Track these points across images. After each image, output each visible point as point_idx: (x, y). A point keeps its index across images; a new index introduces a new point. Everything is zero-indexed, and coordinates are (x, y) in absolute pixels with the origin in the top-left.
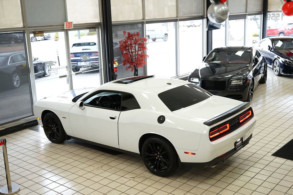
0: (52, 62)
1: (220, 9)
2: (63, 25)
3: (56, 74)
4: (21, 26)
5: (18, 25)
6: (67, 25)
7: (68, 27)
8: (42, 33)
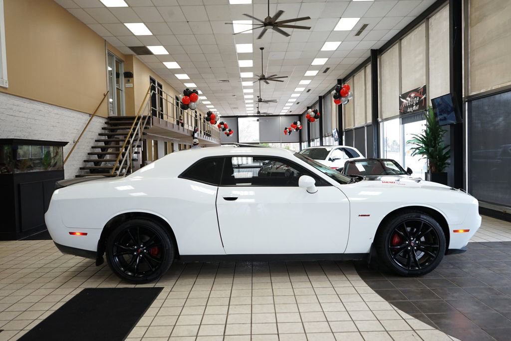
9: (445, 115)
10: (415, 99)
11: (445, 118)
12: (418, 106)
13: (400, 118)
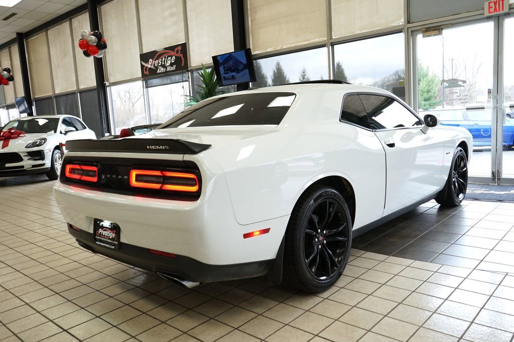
0: (456, 81)
2: (484, 9)
3: (462, 103)
4: (401, 24)
5: (397, 22)
6: (490, 7)
7: (492, 10)
8: (439, 29)
9: (234, 74)
10: (169, 58)
11: (233, 76)
12: (175, 66)
13: (143, 81)
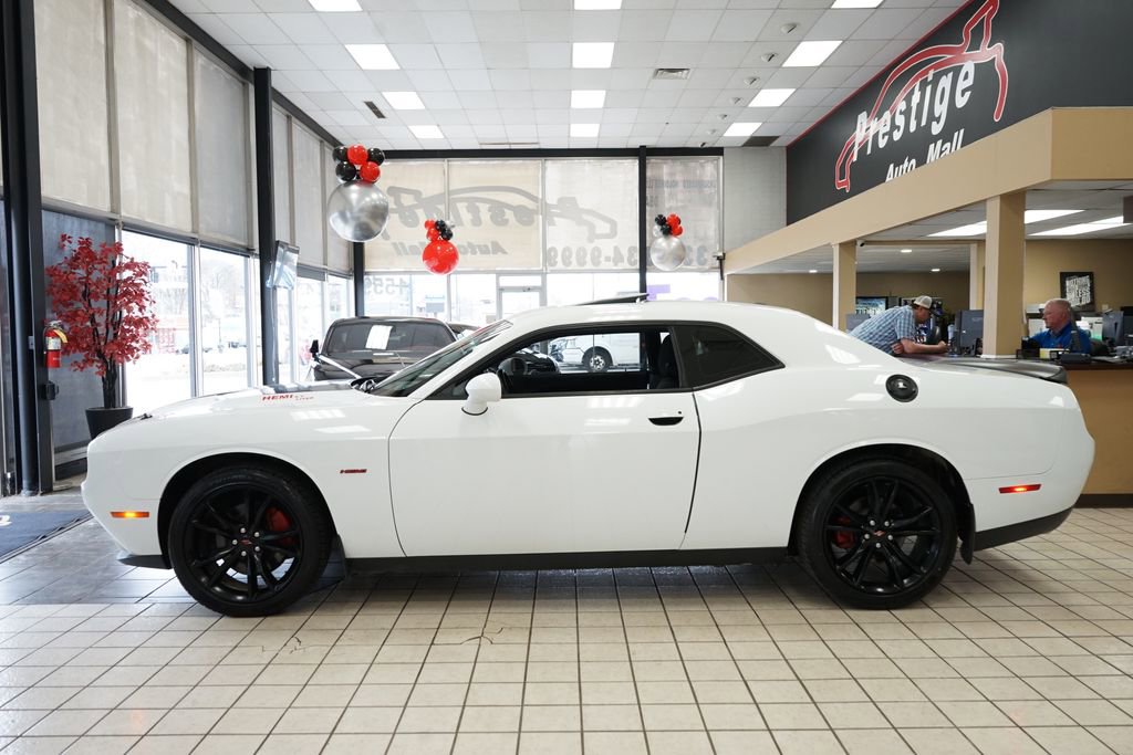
1: (368, 199)
